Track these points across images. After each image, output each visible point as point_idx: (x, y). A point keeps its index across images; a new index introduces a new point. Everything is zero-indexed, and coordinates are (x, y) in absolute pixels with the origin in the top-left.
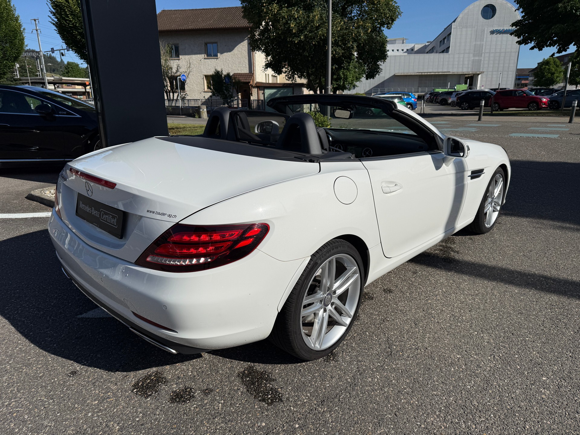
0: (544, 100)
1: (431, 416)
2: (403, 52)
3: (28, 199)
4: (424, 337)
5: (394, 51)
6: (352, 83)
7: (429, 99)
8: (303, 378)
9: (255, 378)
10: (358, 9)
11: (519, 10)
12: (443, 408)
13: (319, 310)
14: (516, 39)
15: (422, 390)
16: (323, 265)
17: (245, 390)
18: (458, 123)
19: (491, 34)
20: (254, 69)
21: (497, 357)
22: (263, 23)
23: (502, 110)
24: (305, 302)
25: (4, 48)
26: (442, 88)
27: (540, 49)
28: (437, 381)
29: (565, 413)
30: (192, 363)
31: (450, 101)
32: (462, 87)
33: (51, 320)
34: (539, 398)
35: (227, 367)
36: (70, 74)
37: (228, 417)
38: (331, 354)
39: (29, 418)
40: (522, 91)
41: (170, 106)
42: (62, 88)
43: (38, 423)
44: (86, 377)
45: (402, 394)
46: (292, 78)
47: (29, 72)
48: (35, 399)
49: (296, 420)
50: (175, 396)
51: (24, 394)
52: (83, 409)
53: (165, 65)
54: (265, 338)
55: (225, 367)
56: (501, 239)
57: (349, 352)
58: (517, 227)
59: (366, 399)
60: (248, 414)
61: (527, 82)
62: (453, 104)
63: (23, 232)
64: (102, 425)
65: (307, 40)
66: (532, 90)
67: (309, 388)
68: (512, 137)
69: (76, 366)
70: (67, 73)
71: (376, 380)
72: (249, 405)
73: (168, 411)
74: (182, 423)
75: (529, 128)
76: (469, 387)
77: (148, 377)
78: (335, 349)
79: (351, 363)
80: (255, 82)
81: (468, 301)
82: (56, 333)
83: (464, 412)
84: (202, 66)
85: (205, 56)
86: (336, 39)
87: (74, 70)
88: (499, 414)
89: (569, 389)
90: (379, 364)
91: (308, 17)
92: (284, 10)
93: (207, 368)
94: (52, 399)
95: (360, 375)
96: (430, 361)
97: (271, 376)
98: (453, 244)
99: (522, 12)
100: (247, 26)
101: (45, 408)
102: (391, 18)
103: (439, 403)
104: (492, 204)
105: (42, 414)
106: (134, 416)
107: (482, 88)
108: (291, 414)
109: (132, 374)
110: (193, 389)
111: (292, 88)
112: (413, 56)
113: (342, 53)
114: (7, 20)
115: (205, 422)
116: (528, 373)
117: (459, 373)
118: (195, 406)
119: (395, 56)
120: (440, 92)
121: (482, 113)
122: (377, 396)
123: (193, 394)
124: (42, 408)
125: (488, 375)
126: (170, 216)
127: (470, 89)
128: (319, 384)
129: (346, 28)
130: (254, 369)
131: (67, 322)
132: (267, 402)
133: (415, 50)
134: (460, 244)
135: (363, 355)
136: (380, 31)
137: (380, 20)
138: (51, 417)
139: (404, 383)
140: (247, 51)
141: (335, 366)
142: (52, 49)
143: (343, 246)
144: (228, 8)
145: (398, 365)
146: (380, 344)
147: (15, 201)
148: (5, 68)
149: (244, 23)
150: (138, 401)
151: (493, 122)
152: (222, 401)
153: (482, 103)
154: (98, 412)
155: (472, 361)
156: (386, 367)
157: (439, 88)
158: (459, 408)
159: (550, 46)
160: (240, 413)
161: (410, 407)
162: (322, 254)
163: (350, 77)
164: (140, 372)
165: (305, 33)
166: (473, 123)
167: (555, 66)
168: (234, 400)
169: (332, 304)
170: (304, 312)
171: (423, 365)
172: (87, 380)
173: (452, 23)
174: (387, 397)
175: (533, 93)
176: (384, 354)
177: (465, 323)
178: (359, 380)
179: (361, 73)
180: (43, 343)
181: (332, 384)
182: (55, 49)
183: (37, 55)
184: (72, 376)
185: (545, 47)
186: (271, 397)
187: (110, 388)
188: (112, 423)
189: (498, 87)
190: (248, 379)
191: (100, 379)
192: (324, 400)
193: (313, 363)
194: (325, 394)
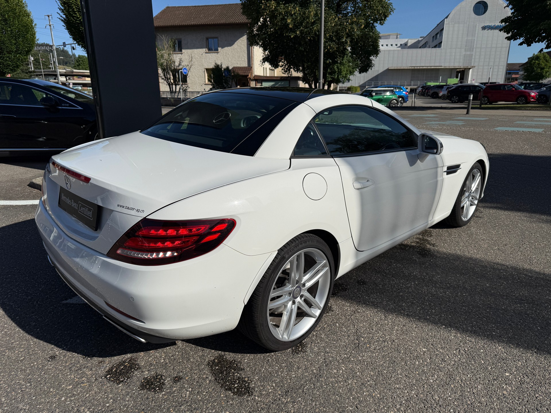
0: (533, 94)
1: (391, 409)
2: (396, 47)
3: (30, 187)
4: (392, 329)
5: (388, 45)
6: (345, 77)
7: (421, 92)
8: (271, 368)
9: (224, 367)
10: (352, 5)
11: (508, 7)
12: (403, 402)
13: (287, 302)
14: (506, 35)
15: (385, 382)
16: (291, 259)
17: (213, 378)
18: (447, 117)
19: (482, 30)
20: (253, 63)
21: (462, 352)
22: (261, 19)
23: (491, 104)
24: (272, 295)
25: (17, 42)
26: (434, 82)
27: (529, 45)
28: (401, 375)
29: (525, 410)
30: (165, 351)
31: (441, 94)
32: (453, 81)
33: (37, 305)
34: (501, 394)
35: (198, 356)
36: (81, 67)
37: (194, 405)
38: (300, 345)
39: (6, 401)
40: (511, 85)
41: (172, 98)
42: (74, 79)
43: (14, 406)
44: (64, 362)
45: (365, 386)
46: (288, 72)
47: (42, 65)
48: (14, 382)
49: (259, 410)
50: (146, 383)
51: (4, 377)
52: (58, 393)
53: (168, 59)
54: (232, 329)
55: (197, 355)
56: (478, 232)
57: (318, 343)
58: (494, 220)
59: (329, 391)
60: (214, 402)
61: (517, 76)
62: (444, 97)
63: (21, 218)
64: (74, 409)
65: (303, 35)
66: (522, 84)
67: (275, 379)
68: (497, 130)
69: (56, 351)
70: (78, 66)
71: (341, 372)
72: (216, 394)
73: (137, 397)
74: (149, 410)
75: (515, 121)
76: (432, 381)
77: (122, 363)
78: (304, 340)
79: (318, 354)
80: (253, 75)
81: (439, 294)
82: (41, 318)
83: (425, 407)
84: (204, 59)
85: (206, 50)
86: (330, 35)
87: (84, 63)
88: (459, 409)
89: (531, 386)
90: (346, 356)
91: (304, 13)
92: (281, 6)
93: (179, 356)
94: (29, 383)
95: (326, 366)
96: (395, 354)
97: (240, 365)
98: (430, 236)
99: (511, 9)
100: (246, 22)
101: (22, 391)
102: (384, 15)
103: (401, 396)
104: (469, 198)
105: (19, 397)
106: (104, 402)
107: (473, 82)
108: (255, 404)
109: (107, 360)
110: (164, 376)
111: (288, 82)
112: (406, 51)
113: (336, 48)
114: (19, 16)
115: (171, 409)
116: (491, 368)
117: (423, 367)
118: (164, 393)
119: (389, 51)
120: (432, 85)
121: (471, 106)
122: (340, 388)
123: (163, 381)
124: (19, 391)
125: (451, 370)
126: (138, 211)
127: (461, 83)
128: (286, 374)
129: (340, 25)
130: (224, 358)
131: (52, 308)
132: (233, 391)
133: (409, 45)
134: (436, 237)
135: (331, 347)
136: (373, 27)
137: (373, 16)
138: (26, 400)
139: (368, 376)
140: (246, 46)
141: (303, 357)
142: (64, 43)
143: (312, 241)
144: (228, 5)
145: (364, 357)
146: (349, 336)
147: (18, 189)
148: (18, 62)
149: (243, 19)
150: (110, 386)
151: (481, 115)
152: (190, 390)
153: (470, 97)
154: (71, 397)
155: (437, 355)
156: (352, 359)
157: (431, 82)
158: (420, 402)
159: (538, 41)
160: (206, 401)
161: (372, 399)
162: (290, 249)
163: (344, 71)
164: (115, 358)
165: (301, 29)
166: (461, 116)
167: (544, 61)
168: (201, 388)
169: (302, 296)
170: (271, 305)
171: (388, 358)
172: (64, 364)
173: (445, 19)
174: (350, 389)
175: (523, 87)
176: (351, 346)
177: (434, 316)
178: (325, 371)
179: (354, 68)
180: (27, 327)
181: (298, 375)
182: (66, 43)
183: (50, 49)
184: (50, 360)
185: (534, 43)
186: (237, 386)
187: (85, 373)
188: (83, 408)
189: (488, 82)
190: (217, 368)
191: (77, 364)
192: (288, 391)
193: (281, 354)
194: (290, 385)
